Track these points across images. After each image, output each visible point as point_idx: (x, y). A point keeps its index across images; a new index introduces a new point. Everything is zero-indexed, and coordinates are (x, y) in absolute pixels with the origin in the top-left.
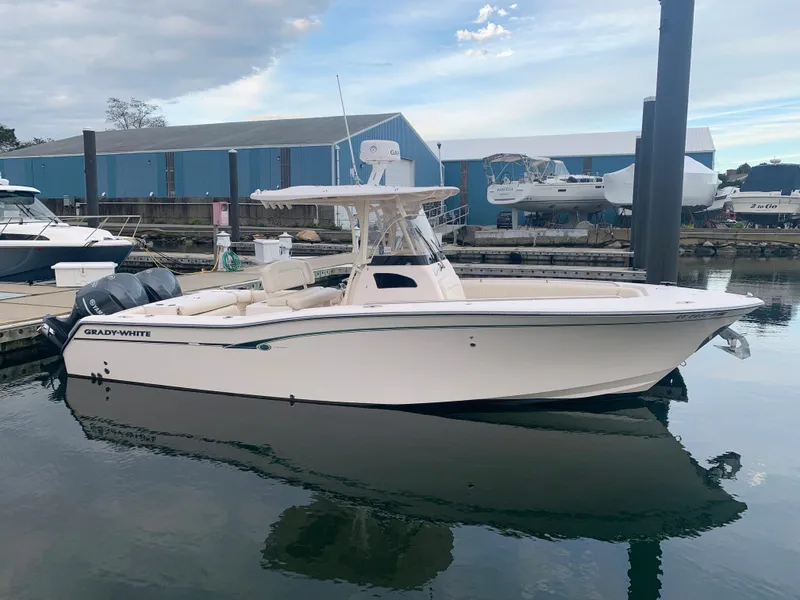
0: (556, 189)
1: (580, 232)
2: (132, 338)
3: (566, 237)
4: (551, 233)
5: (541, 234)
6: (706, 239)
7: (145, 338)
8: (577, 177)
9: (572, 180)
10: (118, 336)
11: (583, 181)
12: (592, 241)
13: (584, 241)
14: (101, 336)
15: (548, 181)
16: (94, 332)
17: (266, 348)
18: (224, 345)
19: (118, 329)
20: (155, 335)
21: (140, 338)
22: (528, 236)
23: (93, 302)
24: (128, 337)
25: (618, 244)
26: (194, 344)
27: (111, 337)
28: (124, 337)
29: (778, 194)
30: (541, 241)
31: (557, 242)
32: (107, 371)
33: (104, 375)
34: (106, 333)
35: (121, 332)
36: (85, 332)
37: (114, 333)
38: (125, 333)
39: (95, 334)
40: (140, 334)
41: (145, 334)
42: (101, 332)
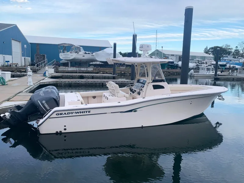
0: (81, 55)
1: (91, 69)
2: (81, 114)
3: (87, 70)
4: (83, 69)
5: (80, 69)
6: (122, 71)
7: (88, 113)
8: (87, 52)
9: (86, 53)
10: (74, 114)
11: (88, 53)
12: (94, 71)
13: (92, 72)
15: (80, 53)
16: (61, 114)
17: (135, 111)
18: (121, 112)
19: (74, 111)
20: (92, 112)
21: (85, 114)
22: (76, 70)
23: (44, 102)
24: (79, 114)
25: (102, 72)
26: (109, 113)
27: (71, 115)
28: (77, 114)
30: (80, 72)
31: (84, 72)
32: (65, 129)
33: (63, 131)
34: (68, 114)
35: (76, 112)
36: (56, 114)
37: (72, 113)
38: (78, 113)
39: (62, 115)
40: (85, 112)
41: (88, 112)
42: (65, 114)
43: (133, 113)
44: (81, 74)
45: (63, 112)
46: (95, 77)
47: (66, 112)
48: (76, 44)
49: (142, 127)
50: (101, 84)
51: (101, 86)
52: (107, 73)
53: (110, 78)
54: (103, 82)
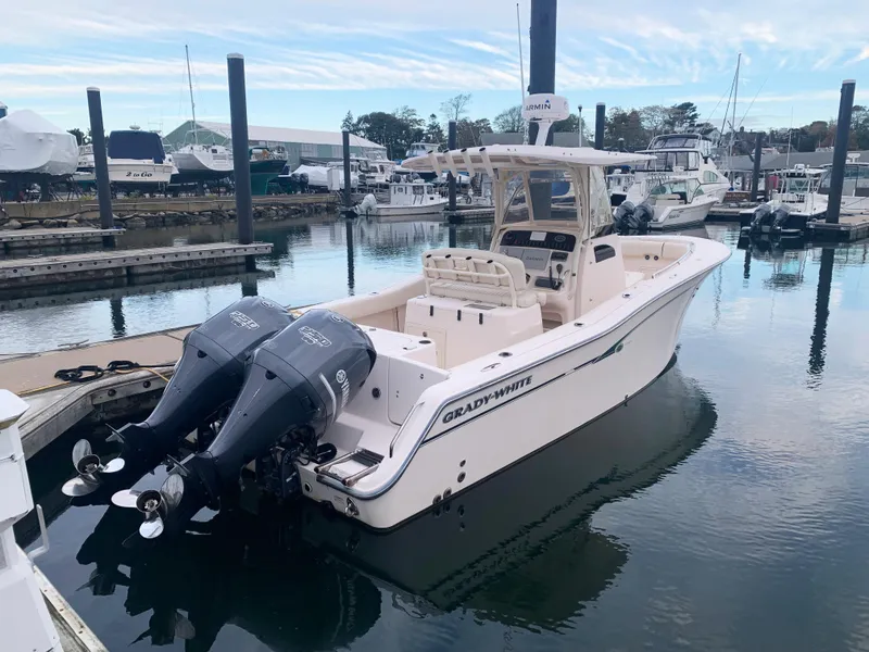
2: (512, 394)
7: (526, 388)
10: (493, 402)
14: (469, 415)
16: (458, 413)
18: (594, 361)
20: (538, 377)
21: (519, 391)
23: (341, 375)
24: (506, 397)
25: (15, 223)
26: (570, 373)
27: (484, 408)
28: (502, 399)
29: (151, 162)
32: (461, 477)
33: (456, 488)
34: (476, 406)
35: (496, 393)
36: (445, 421)
37: (487, 399)
38: (502, 393)
39: (460, 415)
40: (520, 384)
41: (525, 382)
42: (469, 408)
43: (616, 355)
45: (464, 404)
46: (17, 245)
49: (628, 400)
52: (42, 224)
54: (135, 263)
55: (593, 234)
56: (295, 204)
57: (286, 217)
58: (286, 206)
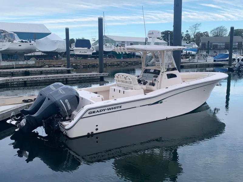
0: (17, 45)
1: (32, 62)
2: (113, 110)
3: (27, 64)
4: (21, 63)
5: (17, 63)
6: (73, 63)
7: (119, 109)
8: (24, 41)
9: (22, 42)
10: (106, 111)
11: (25, 42)
12: (37, 65)
13: (34, 65)
14: (97, 113)
15: (14, 42)
16: (94, 112)
17: (161, 102)
18: (148, 105)
19: (106, 108)
20: (124, 106)
21: (117, 109)
22: (11, 64)
23: (66, 101)
24: (111, 110)
25: (47, 66)
26: (138, 107)
27: (103, 112)
28: (109, 111)
29: (86, 48)
30: (17, 66)
31: (24, 66)
32: (97, 129)
33: (95, 132)
34: (100, 111)
35: (108, 109)
36: (89, 113)
37: (104, 110)
38: (110, 109)
39: (95, 113)
40: (117, 108)
41: (119, 107)
42: (98, 111)
43: (159, 104)
44: (25, 69)
45: (96, 110)
46: (44, 72)
47: (99, 110)
48: (9, 30)
49: (167, 119)
50: (65, 80)
51: (65, 82)
52: (54, 66)
53: (64, 72)
54: (68, 77)
55: (166, 70)
56: (130, 62)
57: (127, 66)
58: (127, 62)
